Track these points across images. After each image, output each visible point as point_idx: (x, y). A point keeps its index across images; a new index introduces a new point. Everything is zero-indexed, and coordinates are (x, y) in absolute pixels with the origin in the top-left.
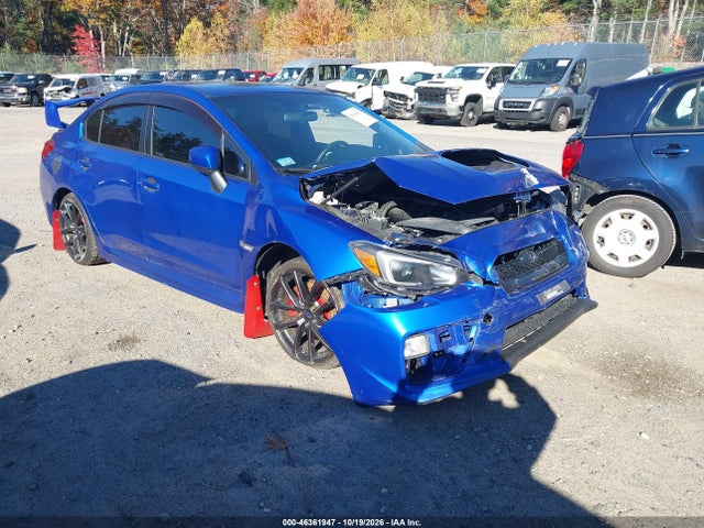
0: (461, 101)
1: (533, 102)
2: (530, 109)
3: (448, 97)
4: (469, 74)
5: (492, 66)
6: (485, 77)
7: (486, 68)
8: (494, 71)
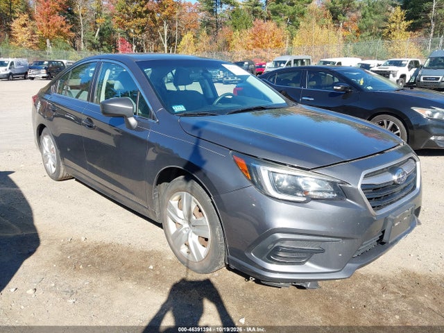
0: (398, 77)
1: (441, 77)
2: (440, 81)
3: (391, 75)
4: (398, 64)
5: (410, 60)
6: (407, 65)
7: (407, 61)
8: (411, 62)
